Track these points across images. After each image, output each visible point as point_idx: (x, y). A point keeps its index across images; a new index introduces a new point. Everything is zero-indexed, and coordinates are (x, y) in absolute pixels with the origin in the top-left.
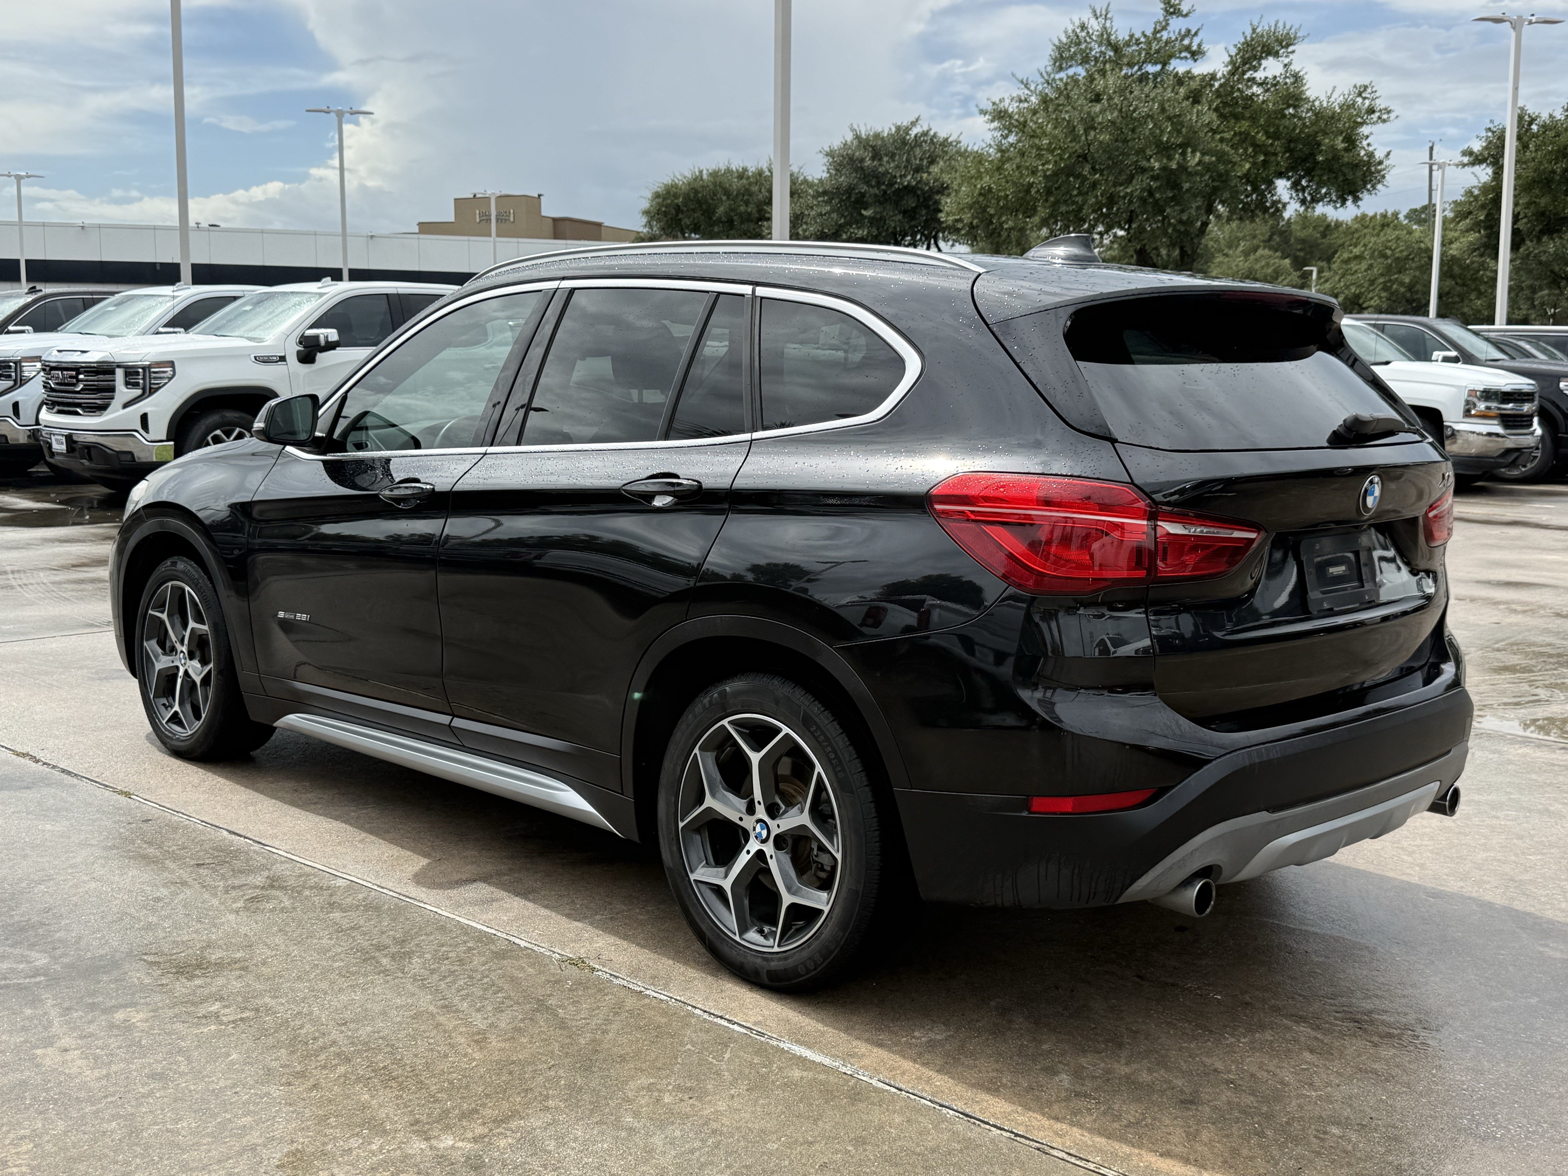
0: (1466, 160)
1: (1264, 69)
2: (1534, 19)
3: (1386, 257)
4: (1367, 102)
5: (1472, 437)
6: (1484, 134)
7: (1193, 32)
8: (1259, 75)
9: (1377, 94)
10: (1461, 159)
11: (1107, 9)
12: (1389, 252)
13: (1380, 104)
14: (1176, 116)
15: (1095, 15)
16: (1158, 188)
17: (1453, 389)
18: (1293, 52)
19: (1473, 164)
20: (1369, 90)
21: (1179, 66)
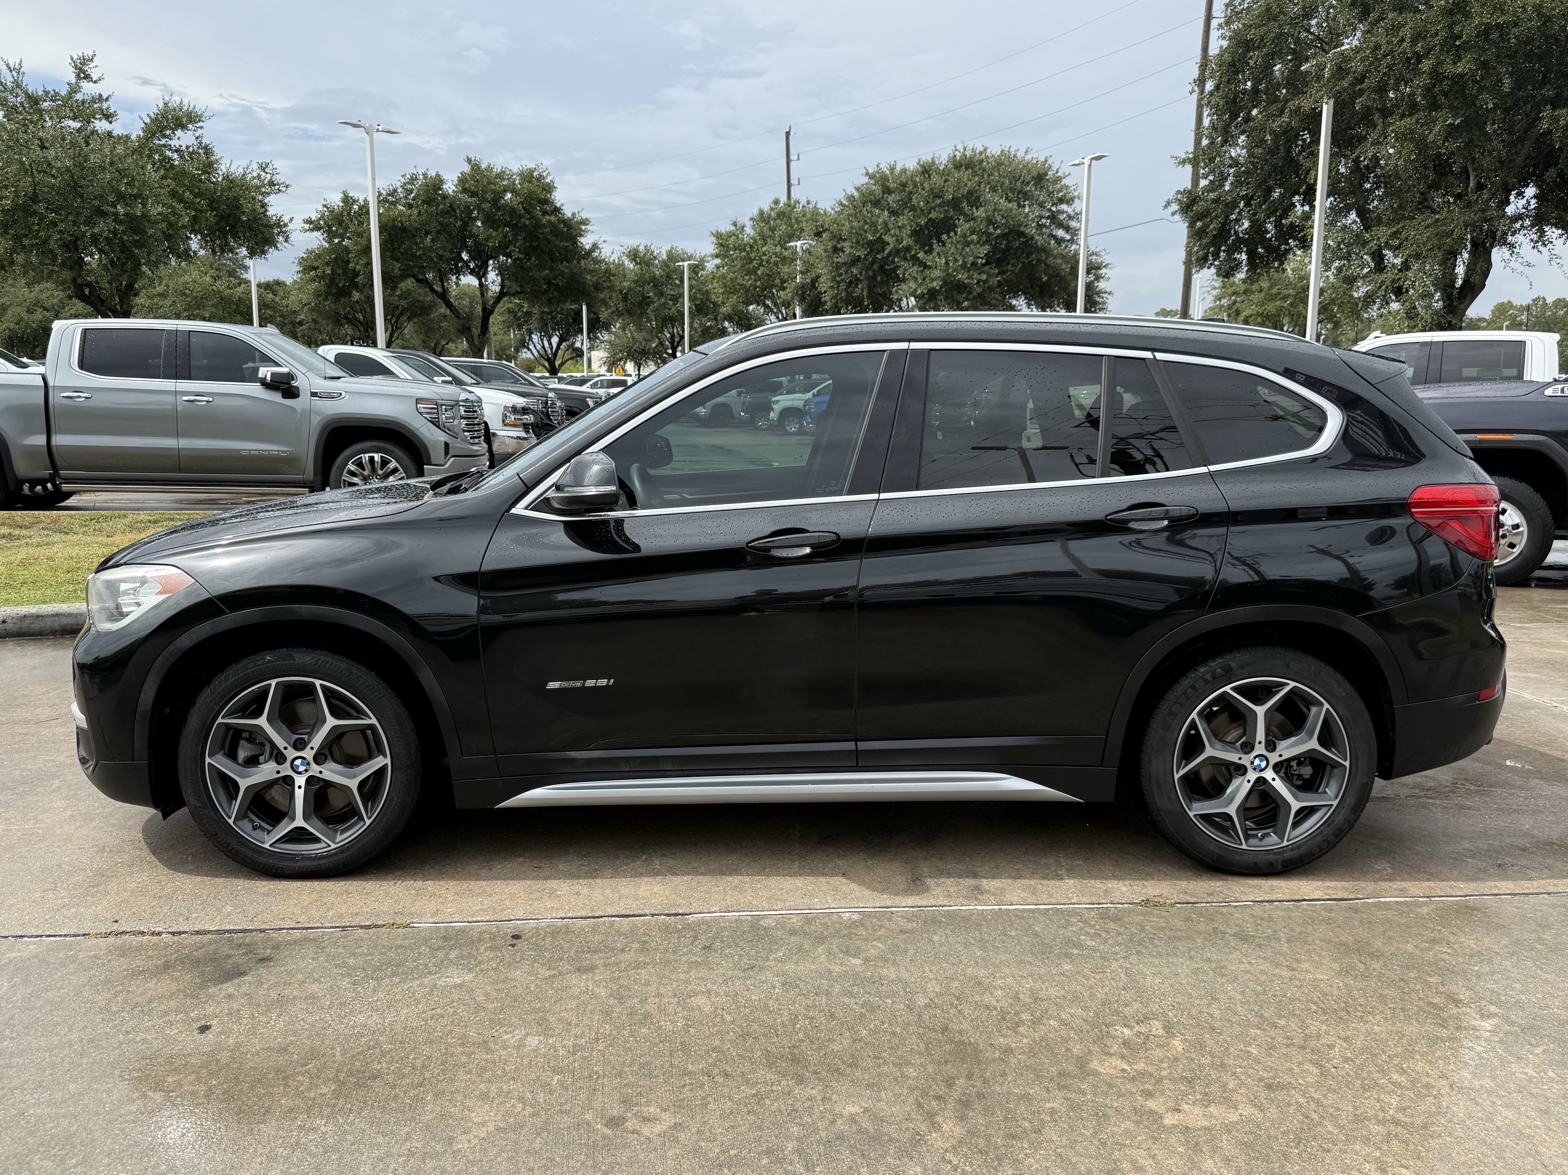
0: (307, 226)
1: (178, 138)
2: (380, 128)
3: (186, 295)
4: (269, 176)
5: (508, 440)
6: (321, 208)
7: (104, 97)
8: (174, 143)
9: (278, 171)
10: (303, 225)
11: (20, 64)
12: (187, 292)
13: (277, 179)
14: (124, 170)
15: (9, 68)
16: (124, 232)
17: (494, 407)
18: (201, 128)
19: (312, 230)
20: (271, 167)
21: (101, 125)
